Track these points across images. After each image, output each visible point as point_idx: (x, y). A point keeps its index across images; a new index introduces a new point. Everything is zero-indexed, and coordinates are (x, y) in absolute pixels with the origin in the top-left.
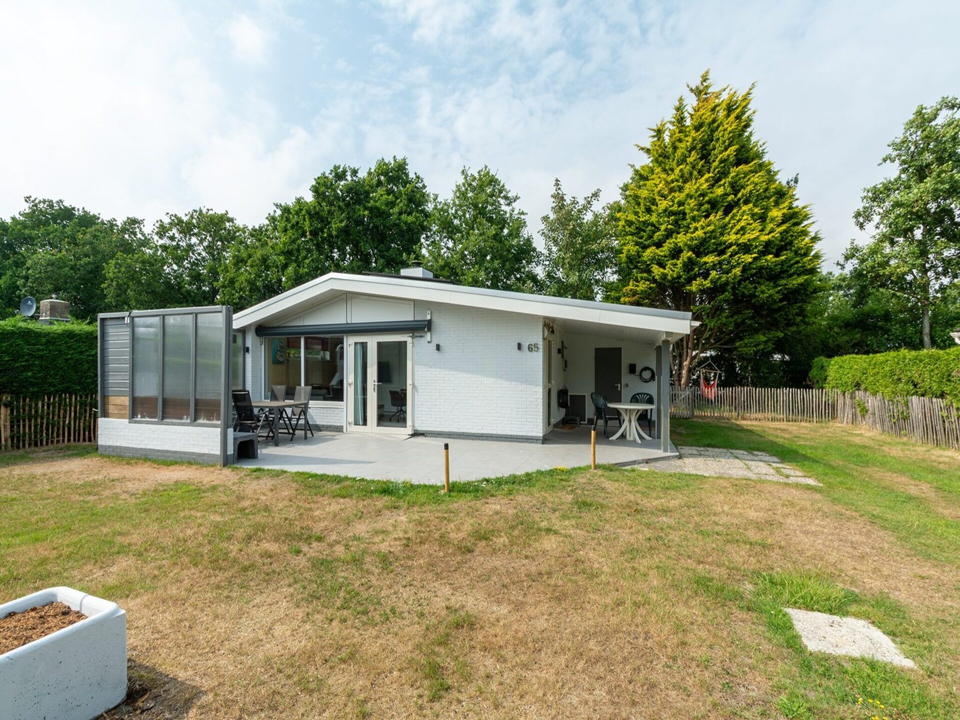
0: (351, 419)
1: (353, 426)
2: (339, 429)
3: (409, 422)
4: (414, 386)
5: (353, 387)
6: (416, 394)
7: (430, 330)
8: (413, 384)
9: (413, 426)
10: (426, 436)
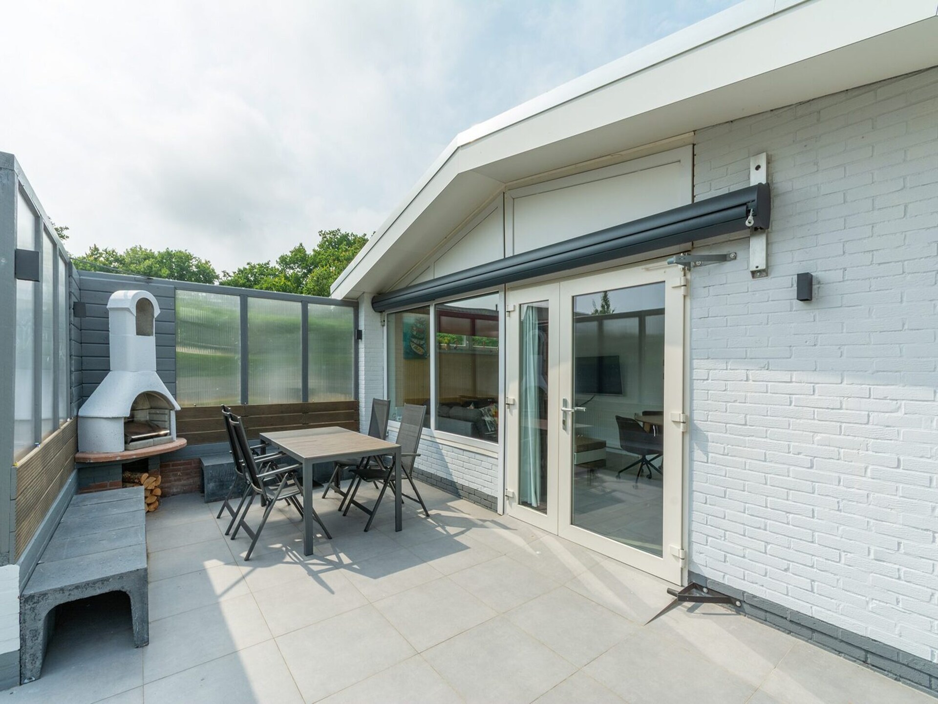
0: (513, 489)
1: (515, 504)
2: (489, 503)
3: (672, 543)
4: (689, 426)
5: (516, 411)
6: (698, 454)
7: (762, 227)
8: (688, 423)
9: (687, 559)
10: (739, 610)
